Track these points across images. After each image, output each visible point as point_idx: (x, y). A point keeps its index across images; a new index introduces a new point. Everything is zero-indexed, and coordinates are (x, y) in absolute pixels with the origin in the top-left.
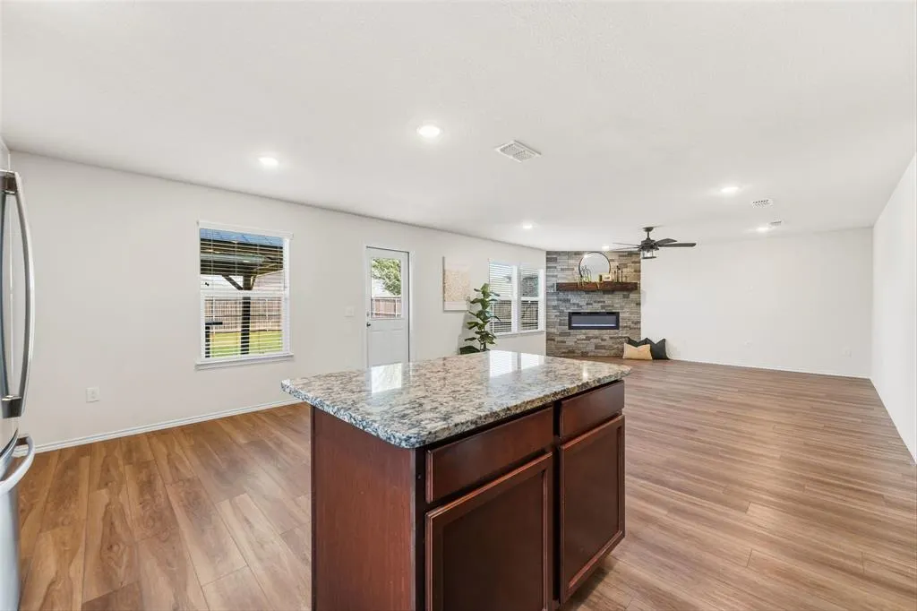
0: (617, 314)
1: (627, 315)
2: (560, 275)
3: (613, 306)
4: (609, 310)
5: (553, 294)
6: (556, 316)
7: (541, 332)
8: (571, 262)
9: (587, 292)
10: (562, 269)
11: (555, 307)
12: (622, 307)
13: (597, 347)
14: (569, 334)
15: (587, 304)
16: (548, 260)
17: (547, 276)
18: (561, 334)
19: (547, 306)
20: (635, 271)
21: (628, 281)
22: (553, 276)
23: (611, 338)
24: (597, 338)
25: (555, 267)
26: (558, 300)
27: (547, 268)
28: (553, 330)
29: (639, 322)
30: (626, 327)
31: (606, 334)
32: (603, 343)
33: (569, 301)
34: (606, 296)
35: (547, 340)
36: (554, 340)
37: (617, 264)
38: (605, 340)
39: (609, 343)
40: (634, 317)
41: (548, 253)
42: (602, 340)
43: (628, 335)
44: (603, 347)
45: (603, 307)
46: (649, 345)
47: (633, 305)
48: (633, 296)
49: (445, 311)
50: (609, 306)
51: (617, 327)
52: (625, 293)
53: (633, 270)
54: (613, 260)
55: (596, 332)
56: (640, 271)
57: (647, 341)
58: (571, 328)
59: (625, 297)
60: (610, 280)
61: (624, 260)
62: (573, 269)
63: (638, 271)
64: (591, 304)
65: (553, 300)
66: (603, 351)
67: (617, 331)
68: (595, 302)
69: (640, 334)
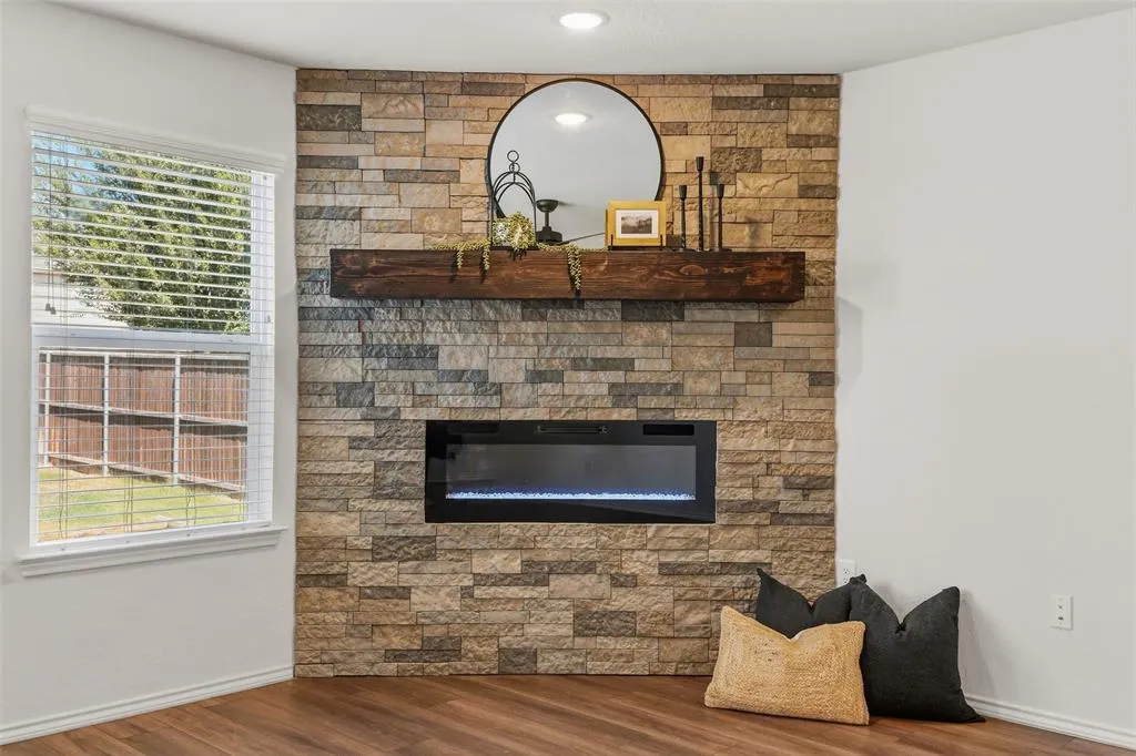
0: (698, 436)
1: (759, 442)
2: (380, 207)
3: (677, 389)
4: (652, 408)
5: (334, 316)
6: (356, 443)
7: (262, 540)
8: (445, 133)
9: (536, 305)
10: (394, 178)
11: (346, 394)
12: (729, 397)
13: (588, 622)
14: (427, 552)
15: (536, 377)
16: (308, 119)
17: (301, 213)
18: (381, 550)
19: (307, 389)
20: (806, 191)
21: (767, 243)
22: (339, 214)
23: (667, 570)
24: (588, 568)
25: (352, 164)
26: (366, 350)
27: (304, 162)
28: (336, 524)
29: (826, 483)
30: (747, 507)
31: (640, 548)
32: (624, 600)
33: (428, 355)
34: (644, 330)
35: (303, 580)
36: (339, 581)
37: (699, 146)
38: (632, 582)
39: (654, 599)
40: (795, 453)
41: (309, 78)
42: (618, 581)
43: (761, 556)
45: (619, 394)
46: (852, 633)
47: (792, 383)
48: (788, 331)
50: (657, 388)
51: (701, 510)
52: (752, 315)
53: (792, 185)
54: (683, 129)
55: (580, 538)
56: (832, 193)
57: (855, 601)
58: (439, 509)
59: (748, 337)
60: (654, 237)
61: (749, 130)
62: (455, 175)
63: (822, 191)
64: (556, 377)
65: (341, 351)
66: (624, 645)
67: (700, 531)
68: (578, 364)
69: (830, 552)
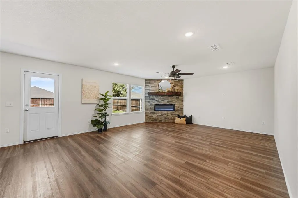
0: (174, 105)
1: (178, 105)
2: (151, 89)
3: (172, 102)
4: (170, 103)
5: (147, 97)
6: (149, 106)
7: (143, 112)
8: (155, 83)
9: (162, 96)
10: (151, 86)
11: (148, 102)
12: (176, 102)
13: (166, 118)
14: (154, 113)
15: (162, 101)
16: (146, 83)
17: (145, 89)
18: (151, 113)
19: (146, 102)
20: (181, 88)
21: (178, 91)
22: (148, 89)
23: (171, 115)
24: (166, 115)
25: (149, 86)
26: (150, 99)
27: (146, 86)
28: (148, 111)
29: (183, 108)
30: (177, 110)
31: (169, 113)
32: (168, 117)
33: (154, 99)
34: (170, 98)
35: (145, 115)
36: (148, 115)
37: (173, 84)
38: (169, 115)
39: (170, 117)
40: (180, 106)
41: (146, 80)
42: (168, 115)
43: (178, 114)
44: (168, 118)
45: (168, 102)
46: (185, 118)
47: (180, 101)
48: (180, 98)
49: (82, 104)
50: (171, 102)
51: (174, 110)
52: (177, 96)
53: (180, 87)
54: (172, 83)
55: (165, 112)
56: (183, 88)
57: (185, 116)
58: (155, 110)
59: (177, 98)
60: (171, 91)
61: (177, 83)
62: (156, 87)
63: (182, 88)
64: (163, 101)
65: (148, 99)
66: (168, 120)
67: (174, 112)
68: (165, 100)
69: (183, 113)
